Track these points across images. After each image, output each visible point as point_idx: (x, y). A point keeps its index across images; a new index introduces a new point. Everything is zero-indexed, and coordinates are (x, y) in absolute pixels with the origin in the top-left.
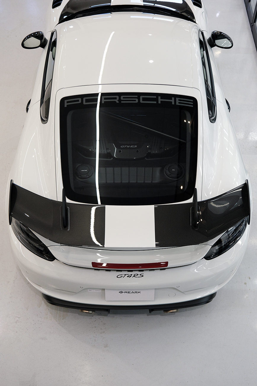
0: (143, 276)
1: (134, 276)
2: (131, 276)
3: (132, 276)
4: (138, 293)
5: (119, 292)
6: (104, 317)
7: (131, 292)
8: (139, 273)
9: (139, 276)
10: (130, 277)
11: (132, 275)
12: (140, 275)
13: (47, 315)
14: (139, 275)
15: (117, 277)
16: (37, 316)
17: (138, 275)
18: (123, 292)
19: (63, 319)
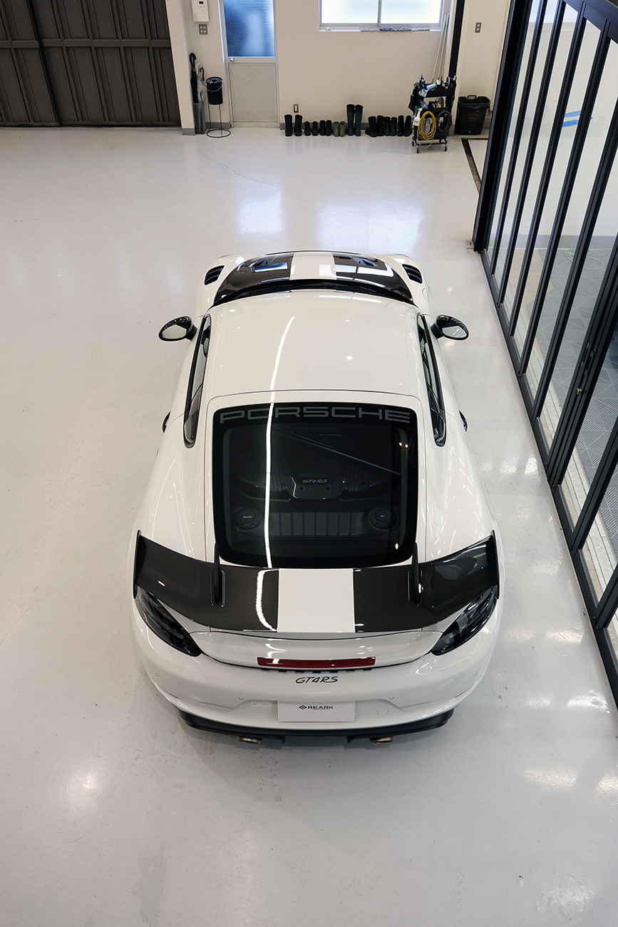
0: (337, 680)
1: (323, 680)
3: (320, 680)
4: (330, 708)
5: (300, 707)
6: (275, 750)
7: (318, 708)
8: (331, 675)
9: (331, 680)
10: (316, 682)
11: (319, 678)
15: (296, 682)
16: (170, 748)
17: (329, 678)
18: (306, 707)
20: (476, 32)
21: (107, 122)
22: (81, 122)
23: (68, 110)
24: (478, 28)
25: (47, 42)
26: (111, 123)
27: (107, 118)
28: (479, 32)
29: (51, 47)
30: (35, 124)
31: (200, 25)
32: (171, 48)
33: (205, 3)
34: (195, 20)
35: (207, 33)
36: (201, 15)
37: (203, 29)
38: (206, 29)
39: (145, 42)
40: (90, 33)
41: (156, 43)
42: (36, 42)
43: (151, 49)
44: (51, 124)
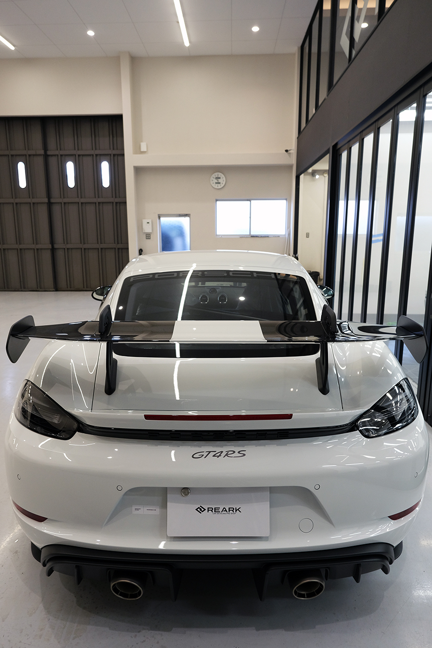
0: (244, 455)
1: (227, 455)
2: (220, 455)
3: (223, 454)
4: (236, 510)
5: (197, 510)
7: (221, 510)
8: (237, 449)
9: (236, 454)
10: (218, 457)
11: (222, 452)
12: (239, 452)
13: (41, 630)
14: (237, 452)
15: (193, 457)
16: (21, 632)
17: (234, 452)
18: (205, 510)
19: (74, 639)
20: (307, 237)
21: (85, 289)
22: (69, 289)
23: (62, 282)
24: (308, 235)
25: (56, 246)
26: (88, 289)
27: (85, 286)
28: (308, 237)
29: (58, 249)
30: (40, 290)
31: (146, 235)
32: (128, 249)
33: (150, 223)
34: (144, 232)
35: (150, 239)
36: (147, 229)
37: (148, 237)
38: (150, 237)
39: (113, 246)
40: (82, 241)
41: (120, 246)
42: (50, 245)
43: (117, 250)
44: (51, 290)
